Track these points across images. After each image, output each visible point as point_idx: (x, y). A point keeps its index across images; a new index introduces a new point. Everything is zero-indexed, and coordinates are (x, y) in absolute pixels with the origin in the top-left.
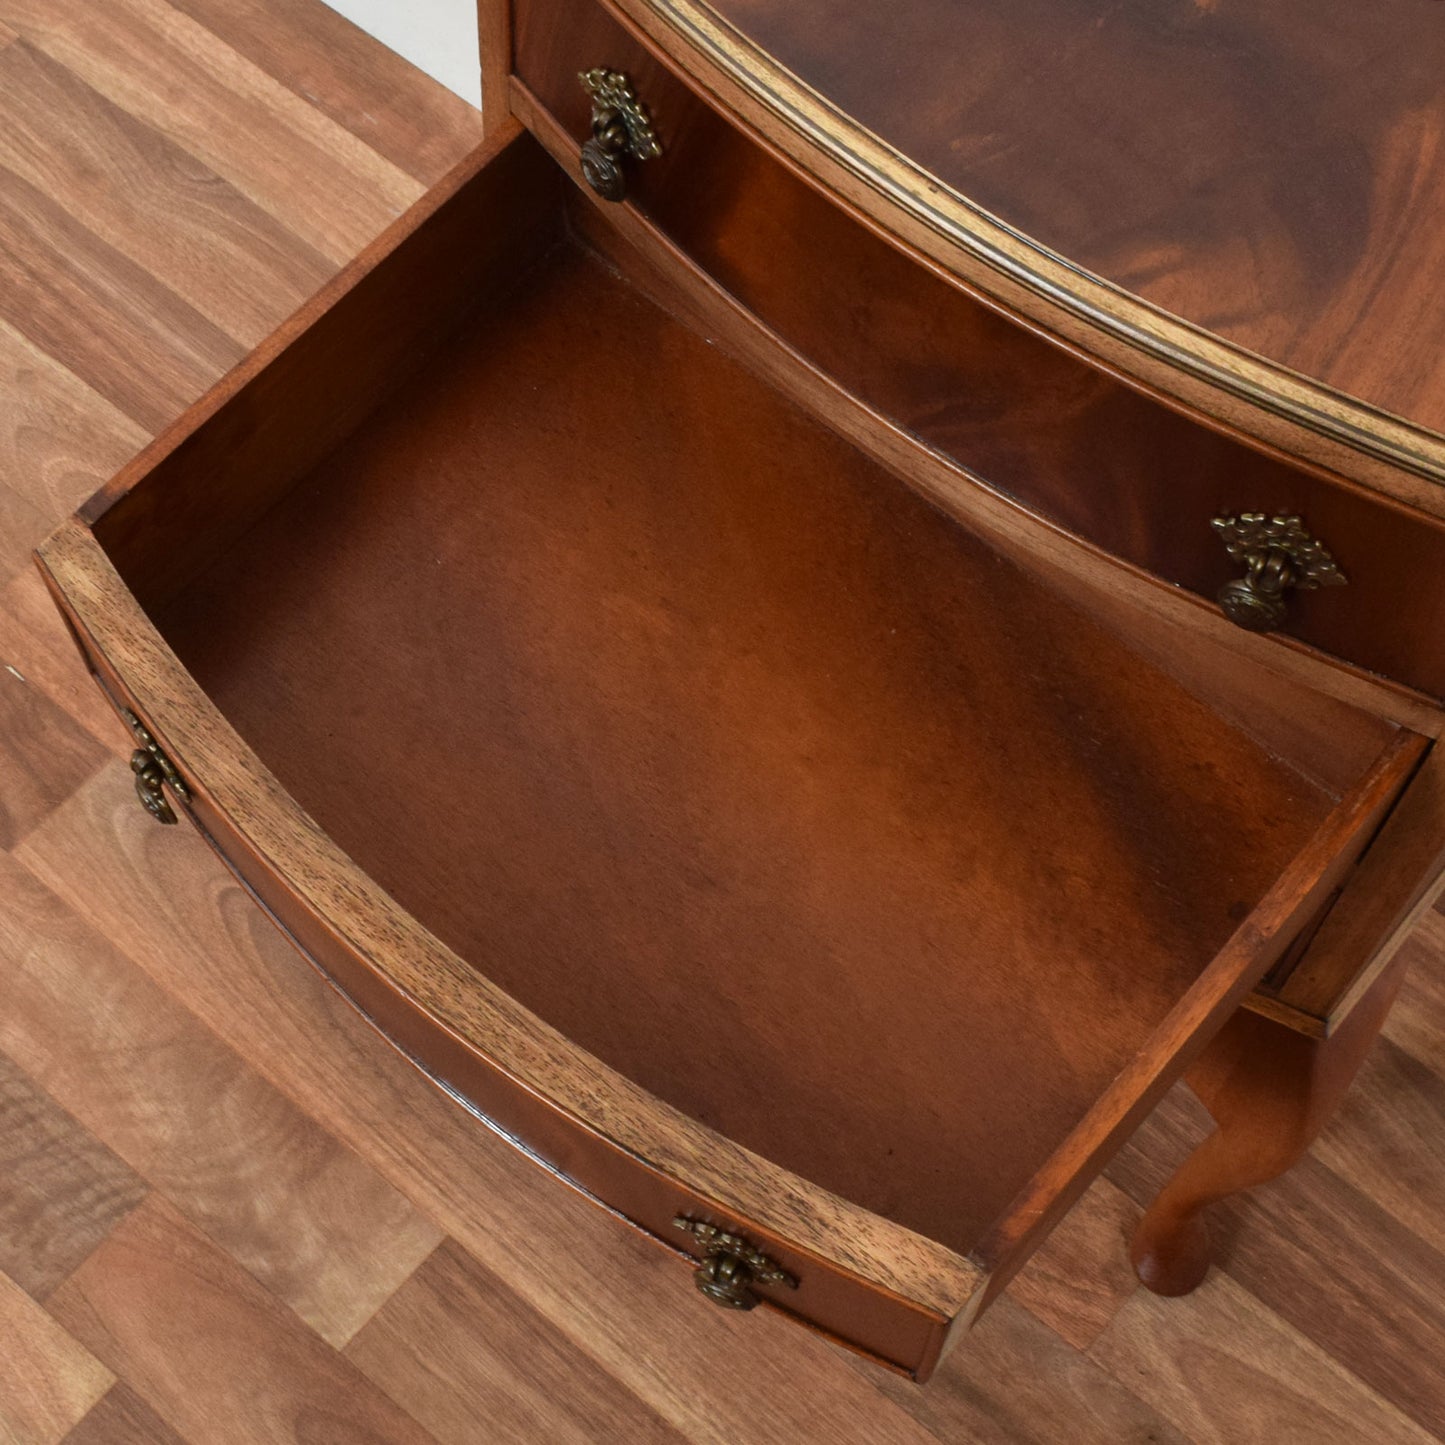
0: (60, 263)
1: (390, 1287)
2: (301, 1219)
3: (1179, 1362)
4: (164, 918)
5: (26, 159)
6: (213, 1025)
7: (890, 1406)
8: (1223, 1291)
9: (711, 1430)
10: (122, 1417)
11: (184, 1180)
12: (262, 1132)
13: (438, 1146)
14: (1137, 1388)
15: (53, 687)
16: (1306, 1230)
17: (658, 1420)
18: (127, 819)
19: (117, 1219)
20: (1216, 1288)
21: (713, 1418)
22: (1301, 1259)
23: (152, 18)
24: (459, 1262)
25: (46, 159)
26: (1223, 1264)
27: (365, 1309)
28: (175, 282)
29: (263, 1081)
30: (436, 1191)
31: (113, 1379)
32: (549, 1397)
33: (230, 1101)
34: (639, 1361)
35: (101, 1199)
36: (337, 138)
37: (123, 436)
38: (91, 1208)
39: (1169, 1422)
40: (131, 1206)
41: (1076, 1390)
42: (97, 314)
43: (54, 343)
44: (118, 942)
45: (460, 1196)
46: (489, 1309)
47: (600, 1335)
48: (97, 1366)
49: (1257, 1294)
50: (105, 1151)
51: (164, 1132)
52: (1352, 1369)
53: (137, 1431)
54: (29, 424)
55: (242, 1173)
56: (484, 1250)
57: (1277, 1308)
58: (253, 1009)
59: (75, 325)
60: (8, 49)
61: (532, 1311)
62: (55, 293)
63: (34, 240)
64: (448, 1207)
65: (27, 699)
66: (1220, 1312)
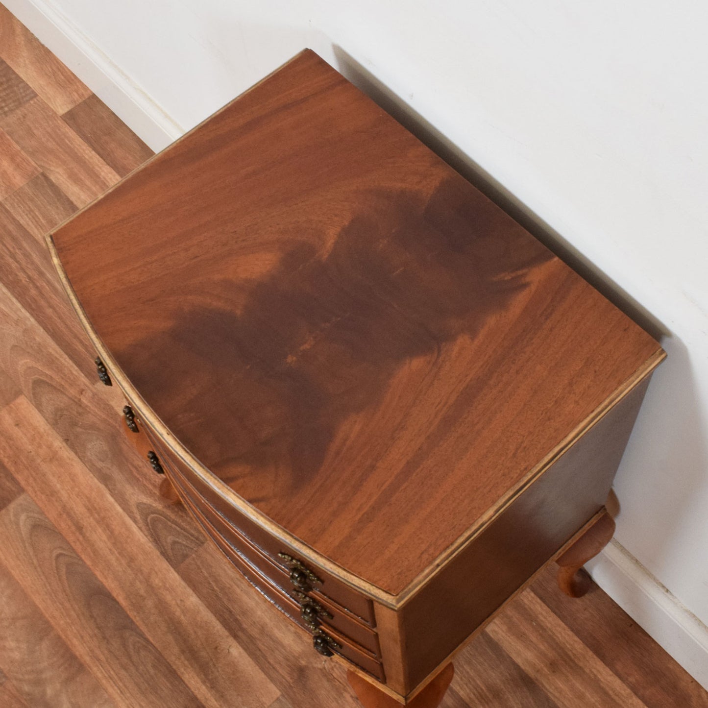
0: (41, 274)
2: (64, 698)
4: (33, 563)
5: (36, 227)
6: (44, 611)
11: (21, 677)
12: (55, 659)
13: (123, 672)
15: (6, 460)
18: (26, 519)
23: (97, 168)
25: (44, 228)
29: (59, 638)
30: (119, 691)
33: (45, 644)
37: (53, 352)
42: (51, 298)
43: (33, 310)
44: (12, 572)
45: (128, 695)
51: (17, 655)
54: (17, 344)
55: (44, 676)
58: (60, 606)
59: (43, 303)
60: (37, 177)
62: (37, 287)
63: (33, 263)
64: (122, 698)
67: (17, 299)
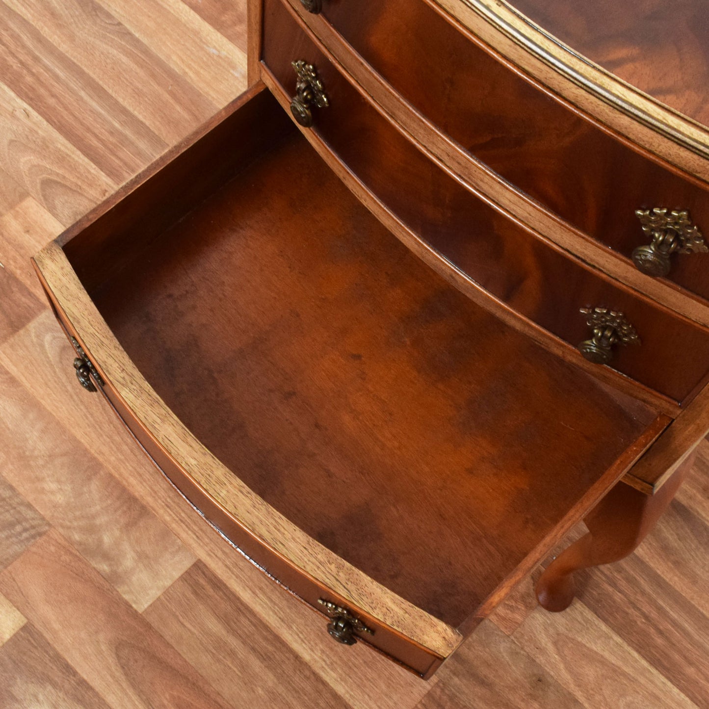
0: (36, 59)
1: (168, 583)
2: (126, 546)
3: (555, 643)
4: (67, 391)
5: (23, 5)
6: (88, 447)
8: (579, 610)
9: (323, 664)
10: (29, 640)
11: (68, 524)
12: (109, 502)
14: (534, 655)
15: (18, 272)
16: (623, 584)
17: (297, 657)
18: (52, 341)
19: (33, 541)
20: (576, 609)
21: (325, 657)
22: (618, 597)
24: (204, 573)
25: (32, 6)
26: (580, 597)
27: (154, 593)
28: (94, 74)
29: (111, 476)
30: (195, 537)
31: (25, 621)
32: (244, 643)
33: (95, 486)
34: (290, 627)
35: (25, 530)
36: (181, 8)
37: (63, 148)
38: (20, 534)
39: (549, 673)
40: (40, 534)
41: (504, 654)
42: (53, 86)
43: (31, 99)
44: (43, 402)
45: (206, 540)
46: (216, 596)
47: (271, 613)
48: (18, 614)
49: (596, 613)
50: (29, 506)
51: (60, 499)
52: (639, 653)
53: (36, 647)
54: (16, 139)
55: (98, 522)
56: (217, 567)
57: (605, 621)
58: (108, 440)
59: (42, 91)
61: (238, 599)
62: (33, 74)
63: (24, 46)
64: (199, 544)
65: (5, 276)
66: (577, 620)
67: (9, 86)
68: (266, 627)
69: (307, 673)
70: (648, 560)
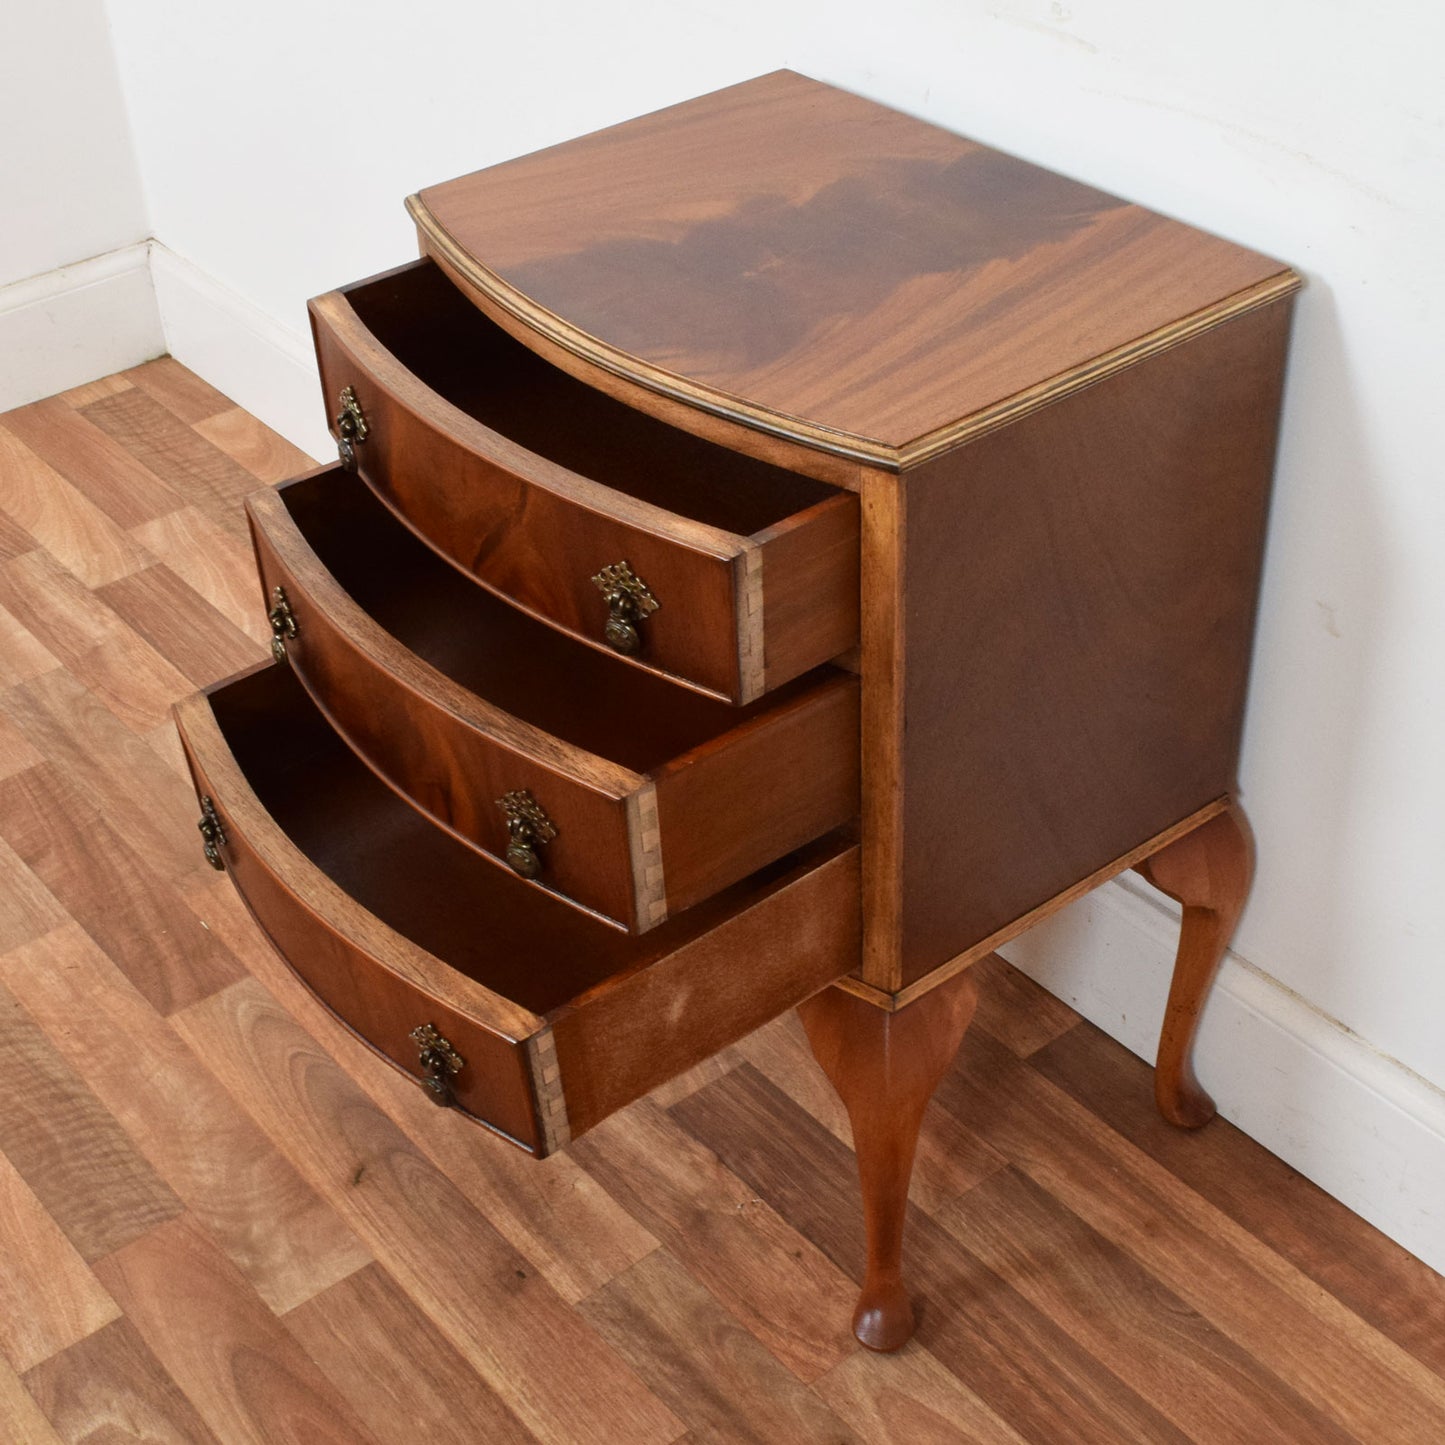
1: (326, 1284)
2: (281, 1239)
3: (877, 1401)
4: (251, 1063)
6: (261, 1125)
7: (655, 1399)
8: (922, 1360)
9: (521, 1397)
10: (119, 1337)
11: (211, 1208)
12: (272, 1187)
13: (387, 1208)
14: (841, 1411)
15: (225, 935)
16: (997, 1332)
17: (485, 1385)
18: (248, 1009)
19: (158, 1224)
20: (916, 1357)
21: (524, 1389)
22: (987, 1348)
24: (378, 1277)
26: (927, 1343)
27: (304, 1295)
29: (282, 1159)
30: (377, 1234)
31: (121, 1314)
32: (414, 1363)
33: (257, 1169)
34: (483, 1349)
35: (152, 1211)
38: (144, 1215)
39: (859, 1437)
40: (169, 1218)
41: (795, 1407)
44: (217, 1074)
45: (392, 1238)
46: (389, 1305)
47: (461, 1330)
48: (113, 1306)
49: (947, 1366)
50: (165, 1186)
51: (207, 1180)
52: (1008, 1422)
53: (124, 1345)
55: (250, 1209)
56: (399, 1272)
57: (961, 1376)
58: (291, 1118)
61: (419, 1310)
64: (381, 1243)
65: (207, 939)
66: (916, 1373)
68: (450, 1346)
69: (495, 1407)
70: (1042, 1305)
